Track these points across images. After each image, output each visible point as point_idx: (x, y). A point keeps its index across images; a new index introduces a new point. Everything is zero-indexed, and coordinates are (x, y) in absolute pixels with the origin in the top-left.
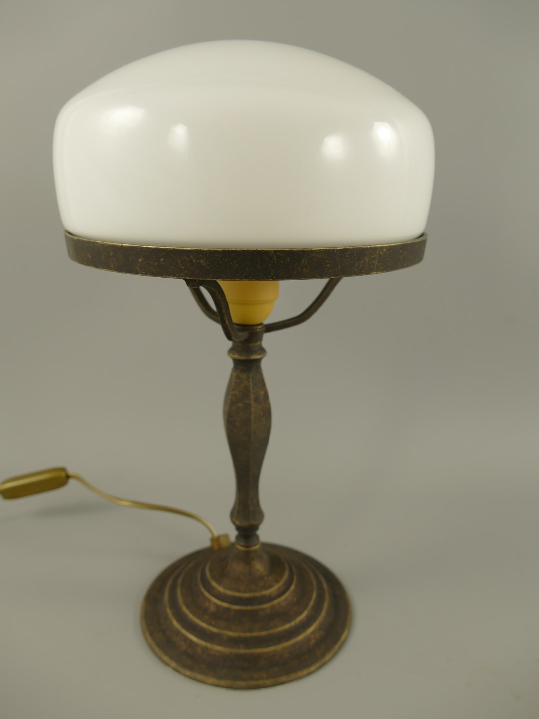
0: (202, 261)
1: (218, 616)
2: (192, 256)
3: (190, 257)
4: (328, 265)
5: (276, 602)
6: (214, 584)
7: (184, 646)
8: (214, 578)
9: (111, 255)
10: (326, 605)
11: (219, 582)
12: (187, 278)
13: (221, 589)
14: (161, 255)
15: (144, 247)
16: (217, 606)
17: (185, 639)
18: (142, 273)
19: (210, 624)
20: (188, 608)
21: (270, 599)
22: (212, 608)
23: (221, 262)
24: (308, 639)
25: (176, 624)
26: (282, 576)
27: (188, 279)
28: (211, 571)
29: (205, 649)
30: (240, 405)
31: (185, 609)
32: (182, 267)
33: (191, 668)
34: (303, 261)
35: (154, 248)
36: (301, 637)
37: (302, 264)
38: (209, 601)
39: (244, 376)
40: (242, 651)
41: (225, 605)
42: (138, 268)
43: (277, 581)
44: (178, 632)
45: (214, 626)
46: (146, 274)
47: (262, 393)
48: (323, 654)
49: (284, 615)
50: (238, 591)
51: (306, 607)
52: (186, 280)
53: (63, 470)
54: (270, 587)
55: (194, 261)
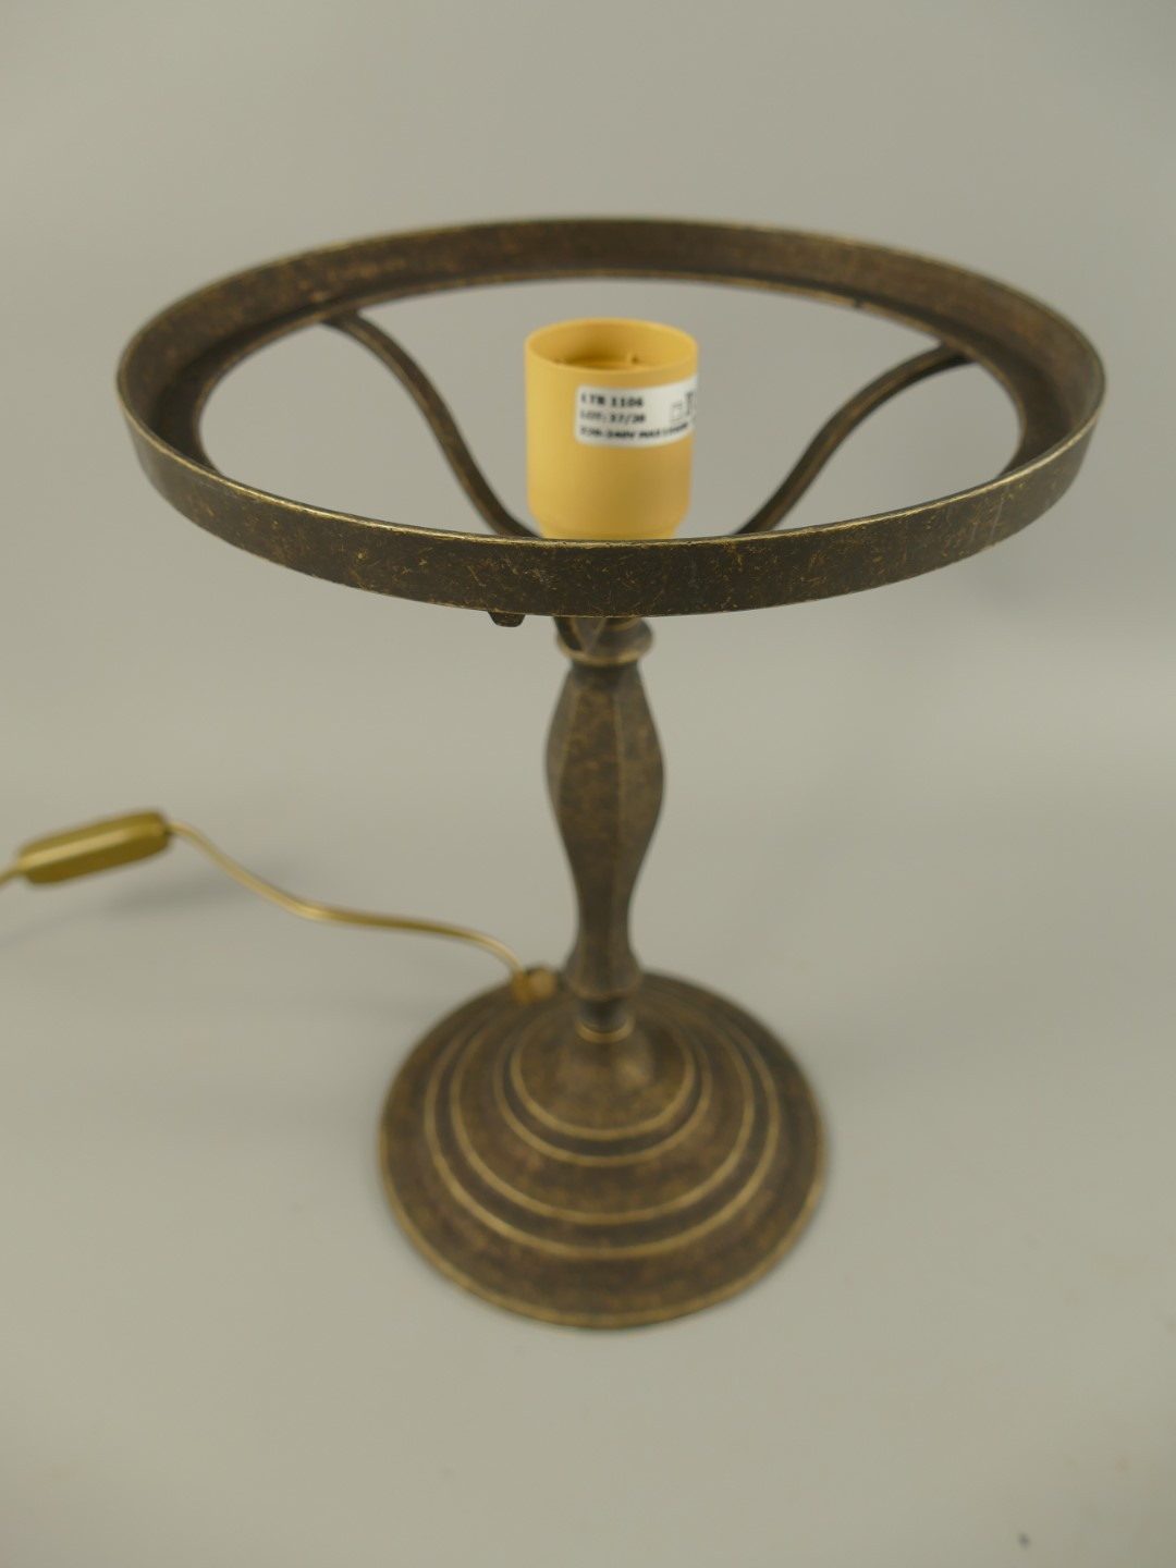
0: (537, 573)
1: (548, 1178)
2: (508, 561)
3: (505, 563)
4: (877, 560)
5: (671, 1143)
6: (535, 1108)
7: (480, 1243)
8: (533, 1093)
9: (274, 527)
10: (774, 1132)
11: (545, 1104)
12: (497, 610)
13: (549, 1120)
14: (420, 551)
15: (370, 527)
16: (548, 1160)
17: (482, 1228)
18: (368, 588)
19: (532, 1195)
20: (483, 1155)
21: (658, 1137)
22: (534, 1163)
23: (589, 576)
24: (741, 1215)
25: (458, 1192)
26: (678, 1081)
27: (498, 614)
28: (525, 1074)
29: (527, 1252)
30: (592, 765)
31: (475, 1162)
32: (480, 584)
33: (501, 1289)
34: (813, 560)
35: (401, 533)
36: (726, 1214)
37: (810, 565)
38: (525, 1145)
39: (599, 699)
40: (607, 1252)
41: (562, 1155)
42: (354, 573)
43: (670, 1096)
44: (464, 1213)
45: (543, 1200)
46: (380, 589)
47: (643, 733)
48: (774, 1245)
49: (689, 1169)
50: (589, 1124)
51: (731, 1144)
52: (490, 613)
53: (155, 817)
54: (657, 1111)
55: (514, 571)
